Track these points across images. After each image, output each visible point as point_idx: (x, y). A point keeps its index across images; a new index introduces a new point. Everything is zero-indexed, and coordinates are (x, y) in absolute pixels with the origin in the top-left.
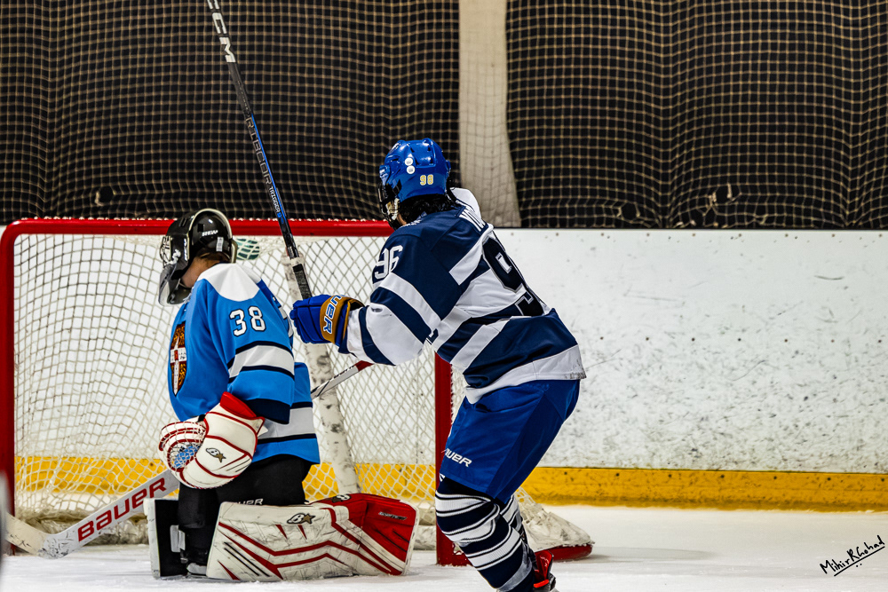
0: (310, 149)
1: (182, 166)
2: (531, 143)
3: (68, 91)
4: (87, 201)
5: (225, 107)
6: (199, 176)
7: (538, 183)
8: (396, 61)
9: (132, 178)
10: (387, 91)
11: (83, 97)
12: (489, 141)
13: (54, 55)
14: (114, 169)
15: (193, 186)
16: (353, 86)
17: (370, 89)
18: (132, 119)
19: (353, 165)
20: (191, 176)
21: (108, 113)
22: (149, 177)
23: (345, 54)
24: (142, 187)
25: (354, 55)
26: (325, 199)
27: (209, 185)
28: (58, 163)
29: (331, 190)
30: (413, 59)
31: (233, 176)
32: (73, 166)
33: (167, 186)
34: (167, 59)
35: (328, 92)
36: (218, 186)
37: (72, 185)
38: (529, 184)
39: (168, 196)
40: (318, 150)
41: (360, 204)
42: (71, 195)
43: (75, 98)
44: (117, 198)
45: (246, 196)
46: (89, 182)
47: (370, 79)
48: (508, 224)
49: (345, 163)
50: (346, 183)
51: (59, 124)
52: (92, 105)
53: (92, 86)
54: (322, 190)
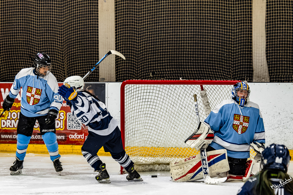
0: (210, 60)
1: (174, 65)
2: (272, 59)
3: (143, 44)
4: (148, 75)
5: (186, 49)
6: (179, 68)
7: (274, 70)
8: (234, 36)
9: (160, 69)
10: (231, 44)
11: (147, 46)
12: (260, 58)
13: (139, 34)
14: (155, 66)
15: (177, 71)
16: (222, 43)
17: (227, 43)
18: (160, 52)
19: (222, 65)
20: (177, 68)
21: (154, 50)
22: (165, 68)
23: (220, 34)
24: (163, 71)
25: (222, 34)
26: (214, 74)
27: (182, 71)
28: (140, 64)
29: (216, 72)
30: (239, 35)
31: (189, 68)
32: (144, 65)
33: (170, 71)
34: (170, 35)
35: (215, 44)
36: (184, 71)
37: (144, 71)
38: (272, 70)
39: (171, 74)
40: (212, 61)
41: (224, 76)
42: (144, 73)
43: (145, 46)
44: (156, 74)
45: (192, 74)
46: (148, 70)
47: (227, 41)
48: (266, 81)
49: (220, 64)
50: (220, 70)
51: (140, 53)
52: (149, 48)
53: (149, 43)
54: (213, 72)
